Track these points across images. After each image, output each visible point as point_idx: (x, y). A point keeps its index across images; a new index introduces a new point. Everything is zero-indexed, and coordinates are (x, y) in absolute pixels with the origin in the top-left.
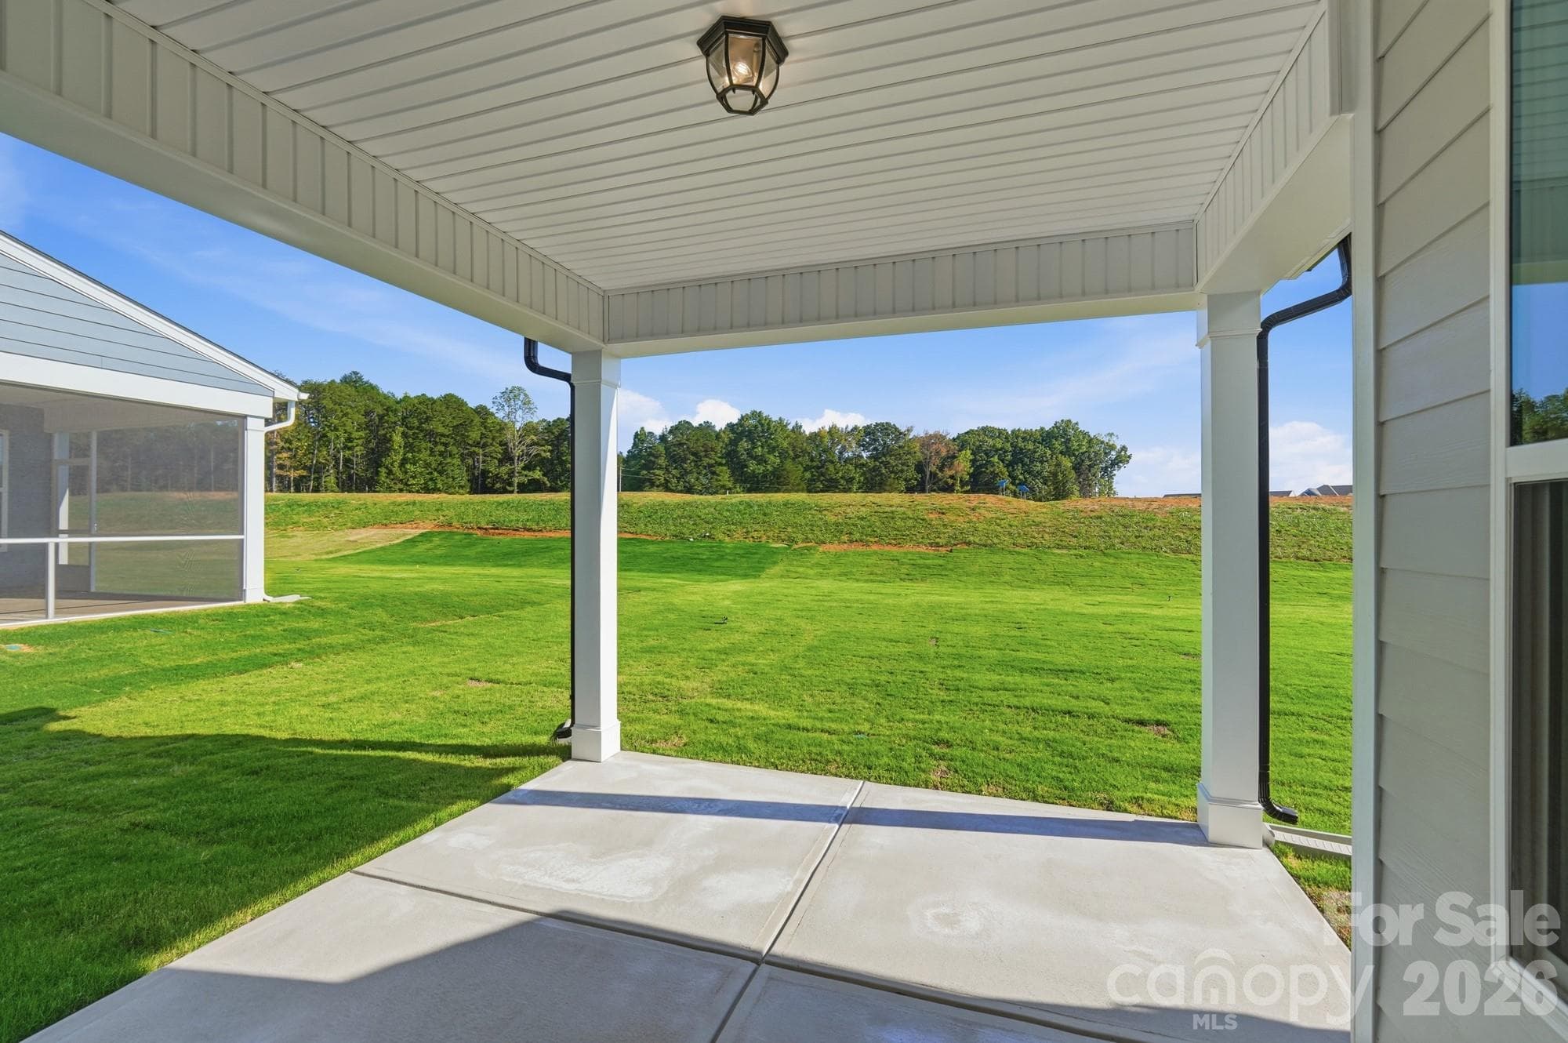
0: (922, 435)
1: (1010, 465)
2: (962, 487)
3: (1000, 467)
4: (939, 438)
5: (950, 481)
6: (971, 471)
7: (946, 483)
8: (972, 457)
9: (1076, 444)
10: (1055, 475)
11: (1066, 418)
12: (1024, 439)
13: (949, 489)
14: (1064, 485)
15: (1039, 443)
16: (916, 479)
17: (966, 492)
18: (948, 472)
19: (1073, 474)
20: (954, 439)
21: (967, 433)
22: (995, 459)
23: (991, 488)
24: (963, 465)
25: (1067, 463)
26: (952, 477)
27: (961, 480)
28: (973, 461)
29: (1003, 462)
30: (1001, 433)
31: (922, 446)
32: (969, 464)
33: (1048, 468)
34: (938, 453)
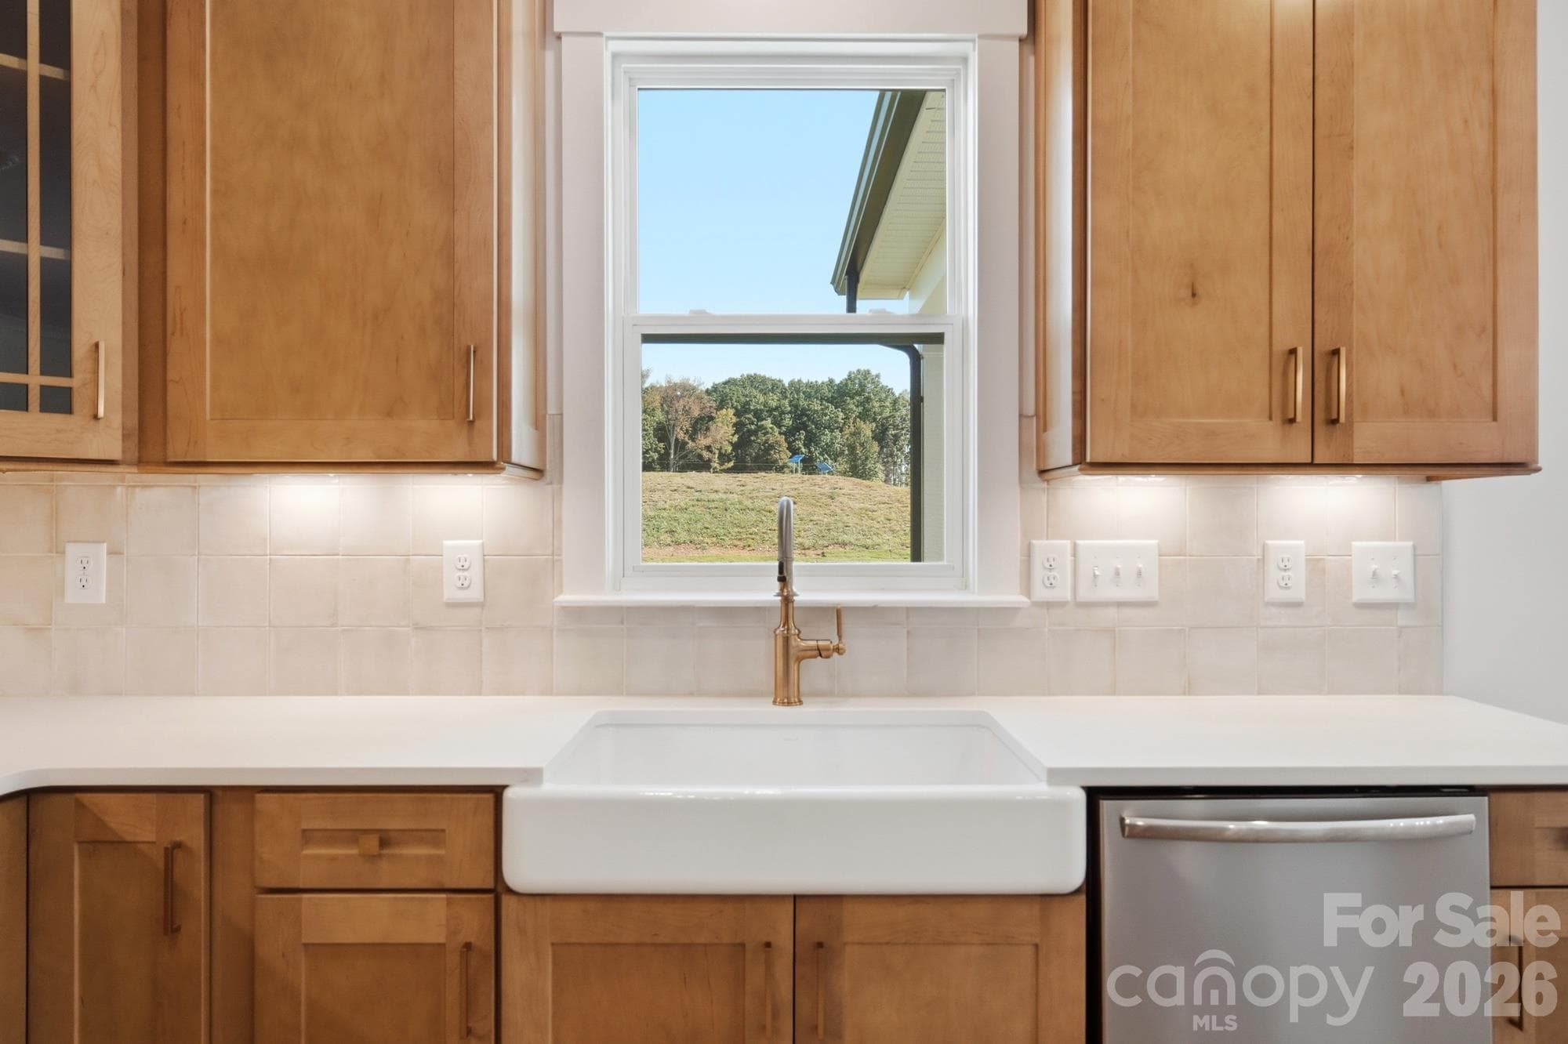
0: (664, 384)
1: (790, 433)
2: (721, 464)
3: (776, 436)
4: (687, 389)
5: (706, 455)
6: (735, 439)
7: (700, 456)
8: (734, 420)
9: (877, 405)
10: (852, 448)
11: (863, 368)
12: (808, 396)
13: (703, 466)
14: (864, 464)
15: (828, 401)
16: (656, 451)
17: (728, 471)
18: (703, 441)
19: (876, 447)
20: (708, 392)
21: (726, 383)
22: (768, 423)
23: (764, 463)
24: (723, 432)
25: (867, 429)
26: (708, 448)
27: (720, 454)
28: (738, 427)
29: (780, 427)
30: (775, 386)
31: (664, 399)
32: (731, 430)
33: (839, 440)
34: (687, 412)
